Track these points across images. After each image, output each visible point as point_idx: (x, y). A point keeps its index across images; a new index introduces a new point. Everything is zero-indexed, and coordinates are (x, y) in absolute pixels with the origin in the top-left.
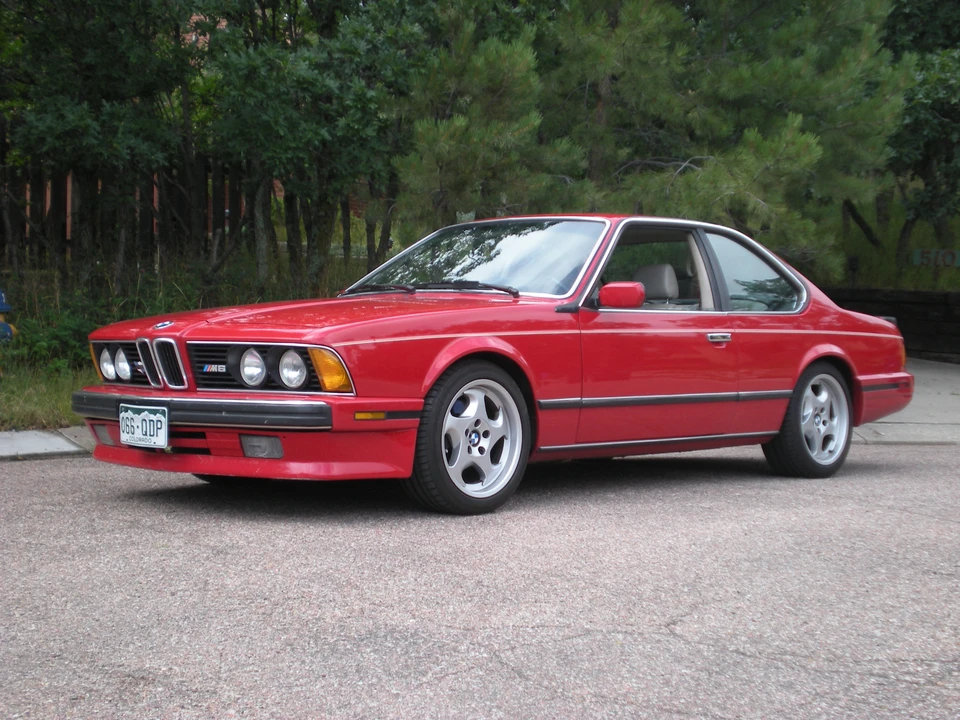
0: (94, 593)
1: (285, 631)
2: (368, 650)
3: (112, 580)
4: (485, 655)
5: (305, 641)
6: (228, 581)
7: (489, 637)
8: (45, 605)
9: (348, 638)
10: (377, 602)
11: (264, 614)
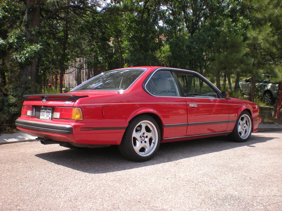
0: (147, 177)
1: (201, 195)
2: (227, 204)
3: (151, 173)
4: (262, 207)
5: (207, 200)
6: (181, 175)
7: (261, 200)
8: (135, 181)
9: (220, 199)
10: (224, 185)
11: (193, 188)
